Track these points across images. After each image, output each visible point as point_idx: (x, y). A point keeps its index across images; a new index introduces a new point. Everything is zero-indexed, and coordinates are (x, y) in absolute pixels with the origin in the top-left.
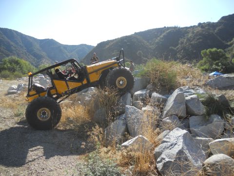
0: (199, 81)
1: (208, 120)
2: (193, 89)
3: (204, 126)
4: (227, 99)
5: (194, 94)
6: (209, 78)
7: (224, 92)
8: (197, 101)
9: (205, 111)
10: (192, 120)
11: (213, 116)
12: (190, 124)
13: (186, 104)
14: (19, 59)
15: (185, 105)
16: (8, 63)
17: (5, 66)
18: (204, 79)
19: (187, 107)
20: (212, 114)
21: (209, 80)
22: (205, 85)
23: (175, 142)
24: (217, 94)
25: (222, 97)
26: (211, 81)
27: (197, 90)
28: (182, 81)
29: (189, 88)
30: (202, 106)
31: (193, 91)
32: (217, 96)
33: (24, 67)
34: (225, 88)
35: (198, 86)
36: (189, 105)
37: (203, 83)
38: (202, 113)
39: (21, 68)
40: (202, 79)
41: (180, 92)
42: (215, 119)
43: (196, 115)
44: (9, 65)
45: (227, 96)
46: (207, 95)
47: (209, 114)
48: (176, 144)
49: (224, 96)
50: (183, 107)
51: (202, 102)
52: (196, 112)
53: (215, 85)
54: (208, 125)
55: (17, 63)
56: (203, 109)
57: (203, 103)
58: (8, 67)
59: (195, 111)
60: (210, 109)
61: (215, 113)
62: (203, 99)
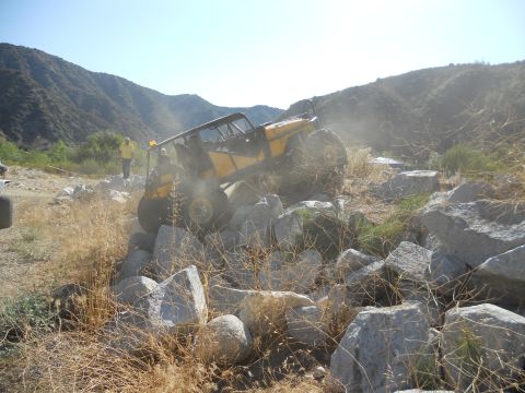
16: (95, 144)
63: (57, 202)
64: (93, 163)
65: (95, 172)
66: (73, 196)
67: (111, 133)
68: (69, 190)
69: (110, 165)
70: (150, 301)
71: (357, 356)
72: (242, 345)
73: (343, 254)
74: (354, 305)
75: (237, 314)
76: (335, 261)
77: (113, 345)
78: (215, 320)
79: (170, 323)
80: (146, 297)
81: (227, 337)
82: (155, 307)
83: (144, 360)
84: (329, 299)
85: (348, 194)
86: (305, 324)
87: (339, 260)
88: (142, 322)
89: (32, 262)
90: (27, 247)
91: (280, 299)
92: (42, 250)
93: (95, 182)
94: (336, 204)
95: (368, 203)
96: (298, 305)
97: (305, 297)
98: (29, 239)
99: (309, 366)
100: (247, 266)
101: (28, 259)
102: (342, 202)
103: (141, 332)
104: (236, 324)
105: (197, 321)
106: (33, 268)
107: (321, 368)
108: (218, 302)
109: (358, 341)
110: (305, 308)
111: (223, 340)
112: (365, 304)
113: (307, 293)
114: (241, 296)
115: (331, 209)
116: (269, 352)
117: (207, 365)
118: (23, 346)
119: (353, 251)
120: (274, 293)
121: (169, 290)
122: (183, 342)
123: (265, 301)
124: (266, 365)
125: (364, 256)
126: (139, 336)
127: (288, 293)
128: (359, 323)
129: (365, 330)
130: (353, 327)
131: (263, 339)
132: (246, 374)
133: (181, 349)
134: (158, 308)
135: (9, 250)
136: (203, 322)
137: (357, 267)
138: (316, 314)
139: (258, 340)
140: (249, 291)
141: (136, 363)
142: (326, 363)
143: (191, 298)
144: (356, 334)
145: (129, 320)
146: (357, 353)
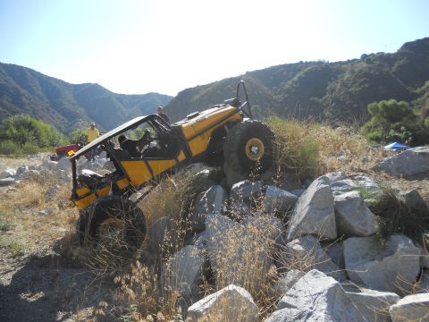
0: (364, 161)
1: (385, 248)
2: (352, 177)
3: (376, 262)
4: (424, 199)
5: (353, 189)
6: (385, 155)
7: (416, 184)
8: (358, 204)
9: (377, 226)
10: (351, 247)
11: (395, 238)
12: (346, 255)
13: (336, 212)
14: (33, 120)
15: (333, 214)
17: (8, 132)
18: (374, 157)
19: (338, 218)
20: (393, 233)
21: (386, 159)
22: (377, 169)
23: (307, 308)
24: (402, 189)
25: (414, 195)
26: (389, 160)
27: (360, 179)
28: (329, 161)
29: (344, 176)
30: (370, 215)
31: (351, 183)
32: (401, 193)
33: (43, 134)
34: (419, 176)
35: (362, 171)
36: (342, 213)
37: (372, 165)
38: (370, 232)
39: (37, 137)
40: (370, 158)
41: (323, 186)
42: (401, 246)
43: (358, 236)
44: (15, 131)
45: (422, 192)
46: (381, 192)
47: (385, 233)
48: (310, 315)
49: (418, 195)
50: (329, 218)
51: (370, 208)
52: (357, 229)
53: (397, 169)
54: (385, 259)
55: (30, 126)
56: (372, 224)
57: (373, 208)
58: (12, 134)
59: (356, 225)
60: (387, 223)
61: (399, 232)
62: (372, 200)
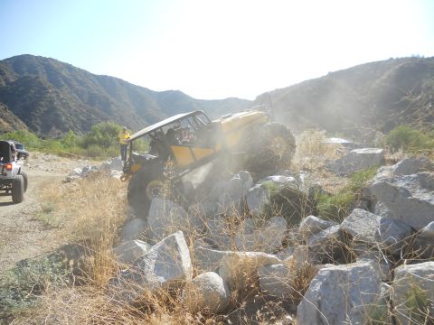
14: (117, 126)
16: (99, 133)
17: (95, 137)
44: (101, 137)
55: (113, 132)
58: (99, 139)
63: (68, 180)
64: (97, 148)
65: (99, 155)
66: (82, 175)
67: (112, 124)
68: (78, 170)
69: (110, 149)
70: (146, 260)
71: (319, 307)
72: (222, 298)
73: (305, 220)
74: (315, 263)
75: (217, 272)
76: (299, 226)
77: (117, 298)
78: (198, 276)
79: (162, 279)
80: (142, 258)
81: (209, 291)
82: (150, 266)
83: (141, 310)
84: (295, 258)
85: (308, 170)
86: (275, 280)
87: (302, 224)
88: (139, 278)
89: (50, 229)
90: (45, 217)
91: (254, 259)
92: (58, 219)
93: (99, 164)
94: (297, 178)
95: (325, 176)
96: (268, 264)
97: (273, 256)
98: (47, 211)
99: (279, 315)
100: (225, 231)
101: (46, 227)
102: (302, 177)
103: (139, 287)
104: (217, 280)
105: (184, 277)
106: (51, 234)
107: (289, 317)
108: (202, 261)
109: (320, 294)
110: (273, 266)
111: (207, 293)
112: (324, 262)
113: (274, 253)
114: (220, 256)
115: (293, 182)
116: (244, 303)
117: (194, 314)
118: (45, 298)
119: (313, 217)
120: (248, 253)
121: (161, 252)
122: (173, 295)
123: (240, 260)
124: (243, 314)
125: (322, 222)
126: (137, 290)
127: (260, 253)
128: (321, 278)
129: (325, 285)
130: (315, 282)
131: (240, 292)
132: (225, 322)
133: (172, 301)
134: (152, 267)
135: (32, 220)
136: (189, 279)
137: (316, 230)
138: (283, 271)
139: (235, 294)
140: (227, 252)
141: (135, 312)
142: (293, 312)
143: (179, 258)
144: (318, 287)
145: (130, 277)
146: (319, 304)
